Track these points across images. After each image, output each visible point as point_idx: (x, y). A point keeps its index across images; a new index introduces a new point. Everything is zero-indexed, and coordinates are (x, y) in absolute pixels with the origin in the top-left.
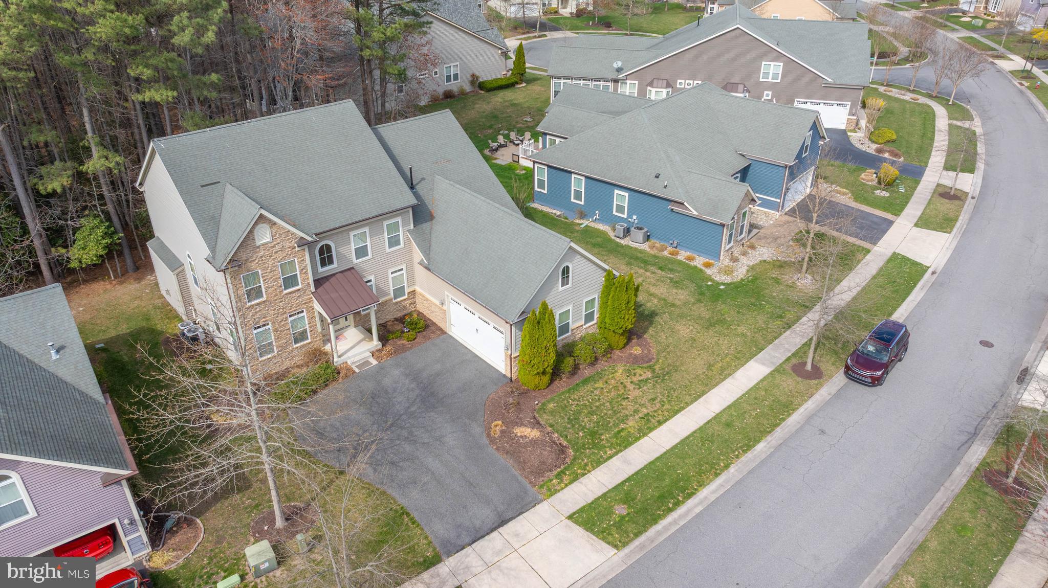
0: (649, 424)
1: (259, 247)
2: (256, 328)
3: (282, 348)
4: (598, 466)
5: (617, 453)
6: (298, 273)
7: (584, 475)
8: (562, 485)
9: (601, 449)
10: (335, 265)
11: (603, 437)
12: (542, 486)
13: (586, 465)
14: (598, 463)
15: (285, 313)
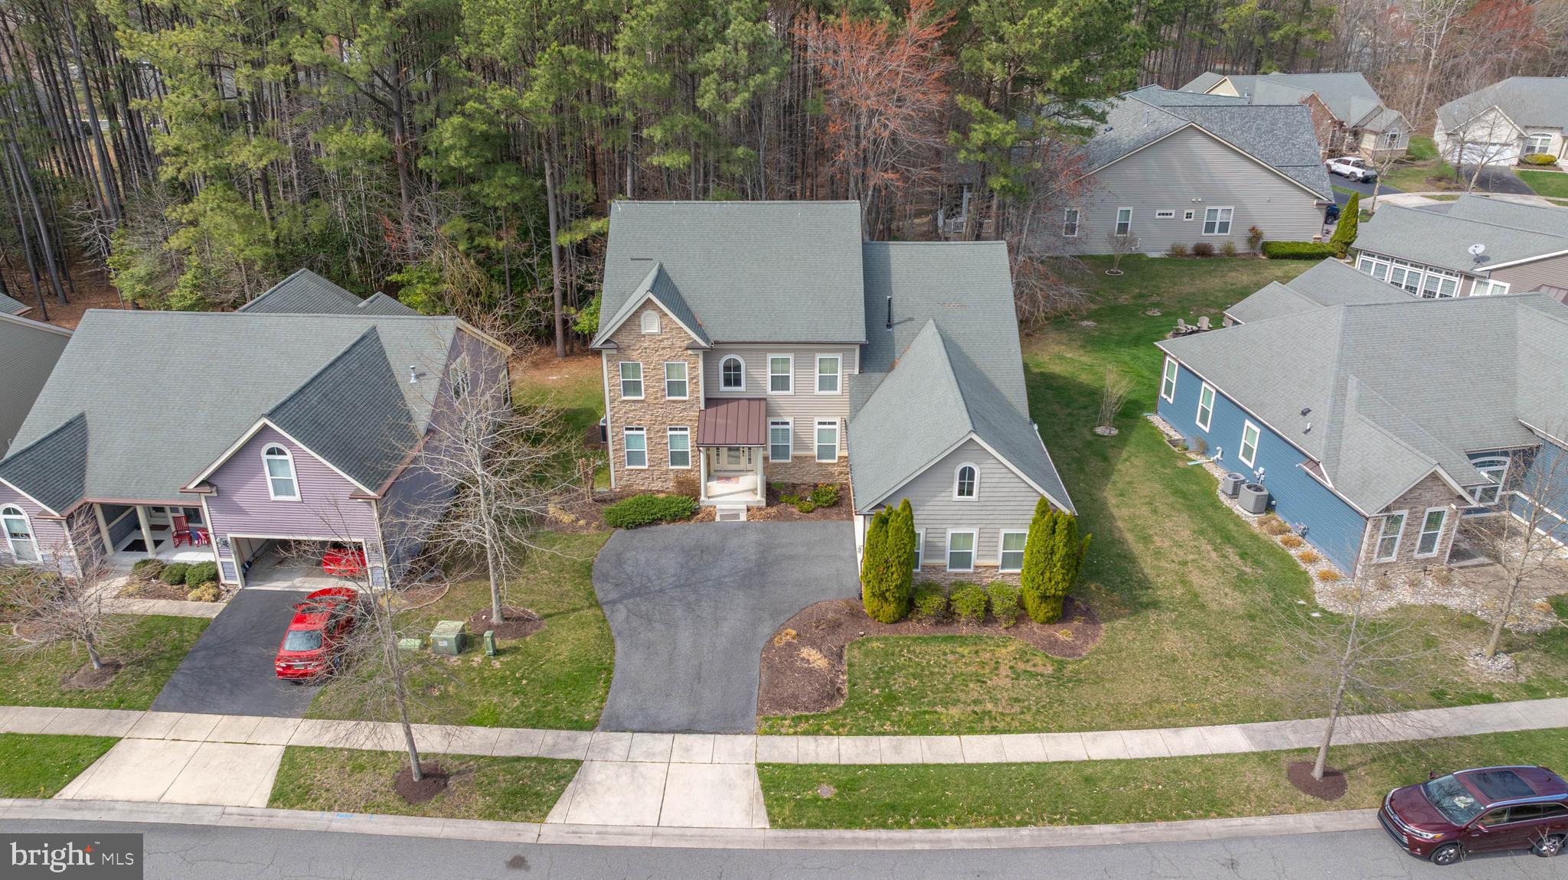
0: (978, 723)
1: (644, 336)
2: (627, 429)
3: (655, 463)
4: (857, 734)
5: (896, 734)
6: (687, 380)
7: (828, 734)
8: (791, 730)
9: (880, 719)
10: (743, 388)
11: (900, 708)
12: (767, 719)
13: (843, 726)
14: (862, 732)
15: (664, 423)
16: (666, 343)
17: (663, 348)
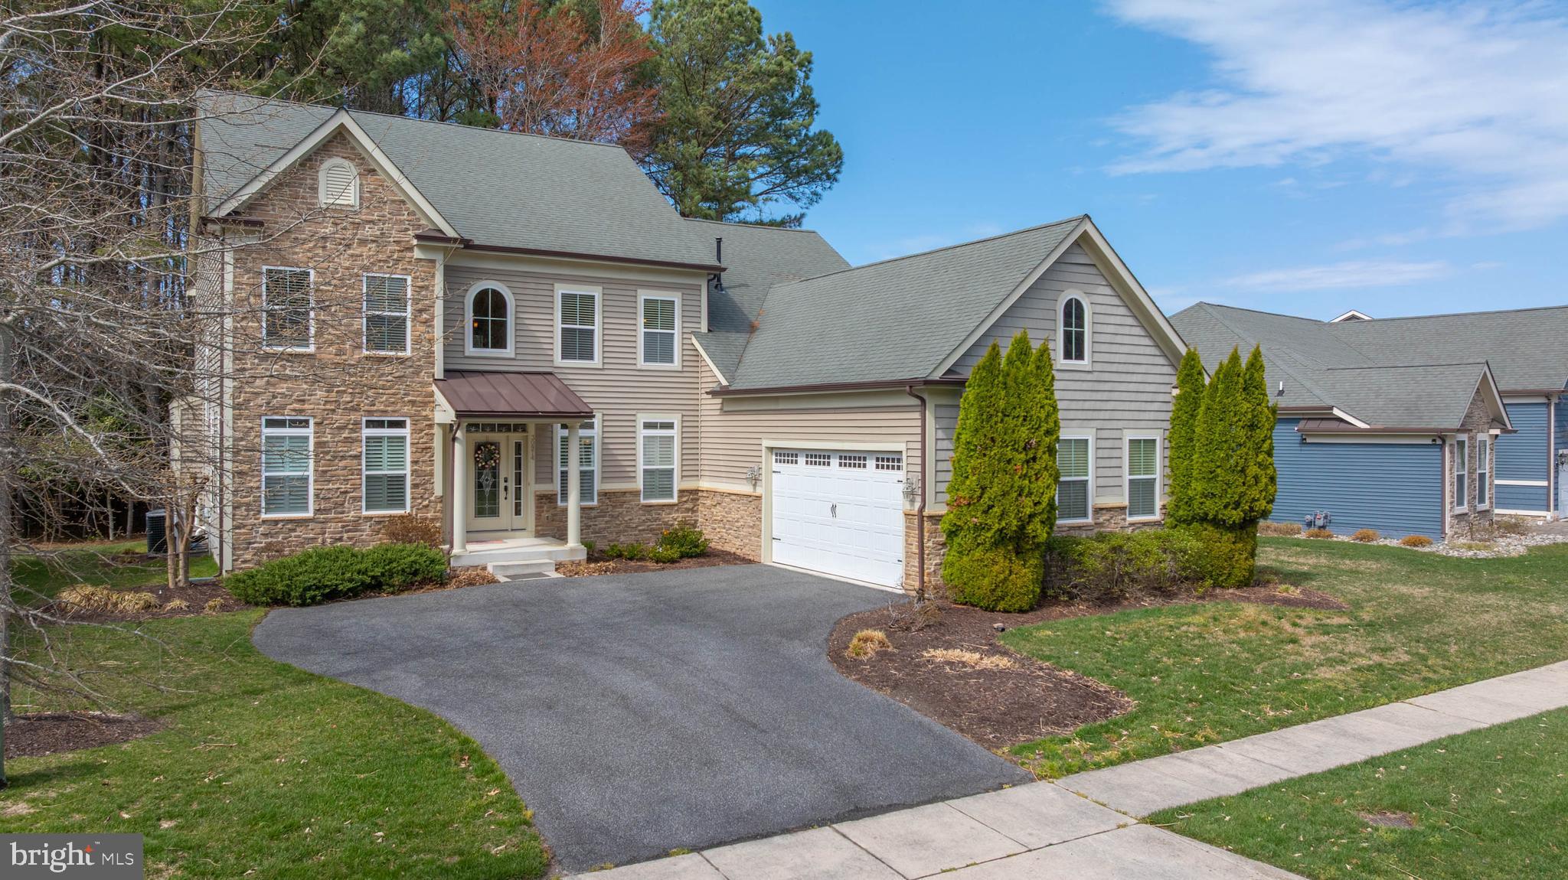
1: (322, 211)
2: (271, 423)
3: (330, 504)
6: (409, 315)
10: (509, 352)
12: (1026, 751)
13: (1196, 727)
15: (356, 409)
16: (368, 232)
17: (363, 242)
